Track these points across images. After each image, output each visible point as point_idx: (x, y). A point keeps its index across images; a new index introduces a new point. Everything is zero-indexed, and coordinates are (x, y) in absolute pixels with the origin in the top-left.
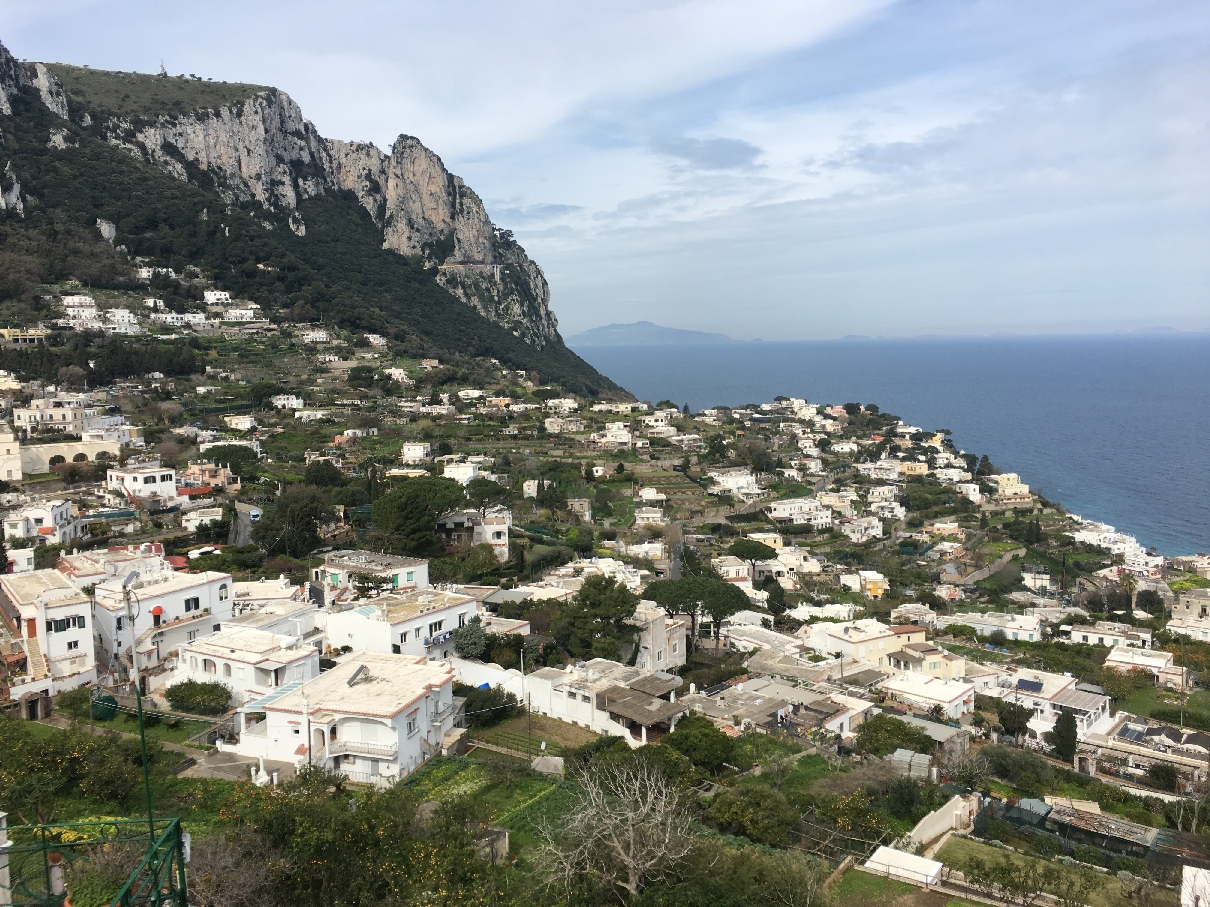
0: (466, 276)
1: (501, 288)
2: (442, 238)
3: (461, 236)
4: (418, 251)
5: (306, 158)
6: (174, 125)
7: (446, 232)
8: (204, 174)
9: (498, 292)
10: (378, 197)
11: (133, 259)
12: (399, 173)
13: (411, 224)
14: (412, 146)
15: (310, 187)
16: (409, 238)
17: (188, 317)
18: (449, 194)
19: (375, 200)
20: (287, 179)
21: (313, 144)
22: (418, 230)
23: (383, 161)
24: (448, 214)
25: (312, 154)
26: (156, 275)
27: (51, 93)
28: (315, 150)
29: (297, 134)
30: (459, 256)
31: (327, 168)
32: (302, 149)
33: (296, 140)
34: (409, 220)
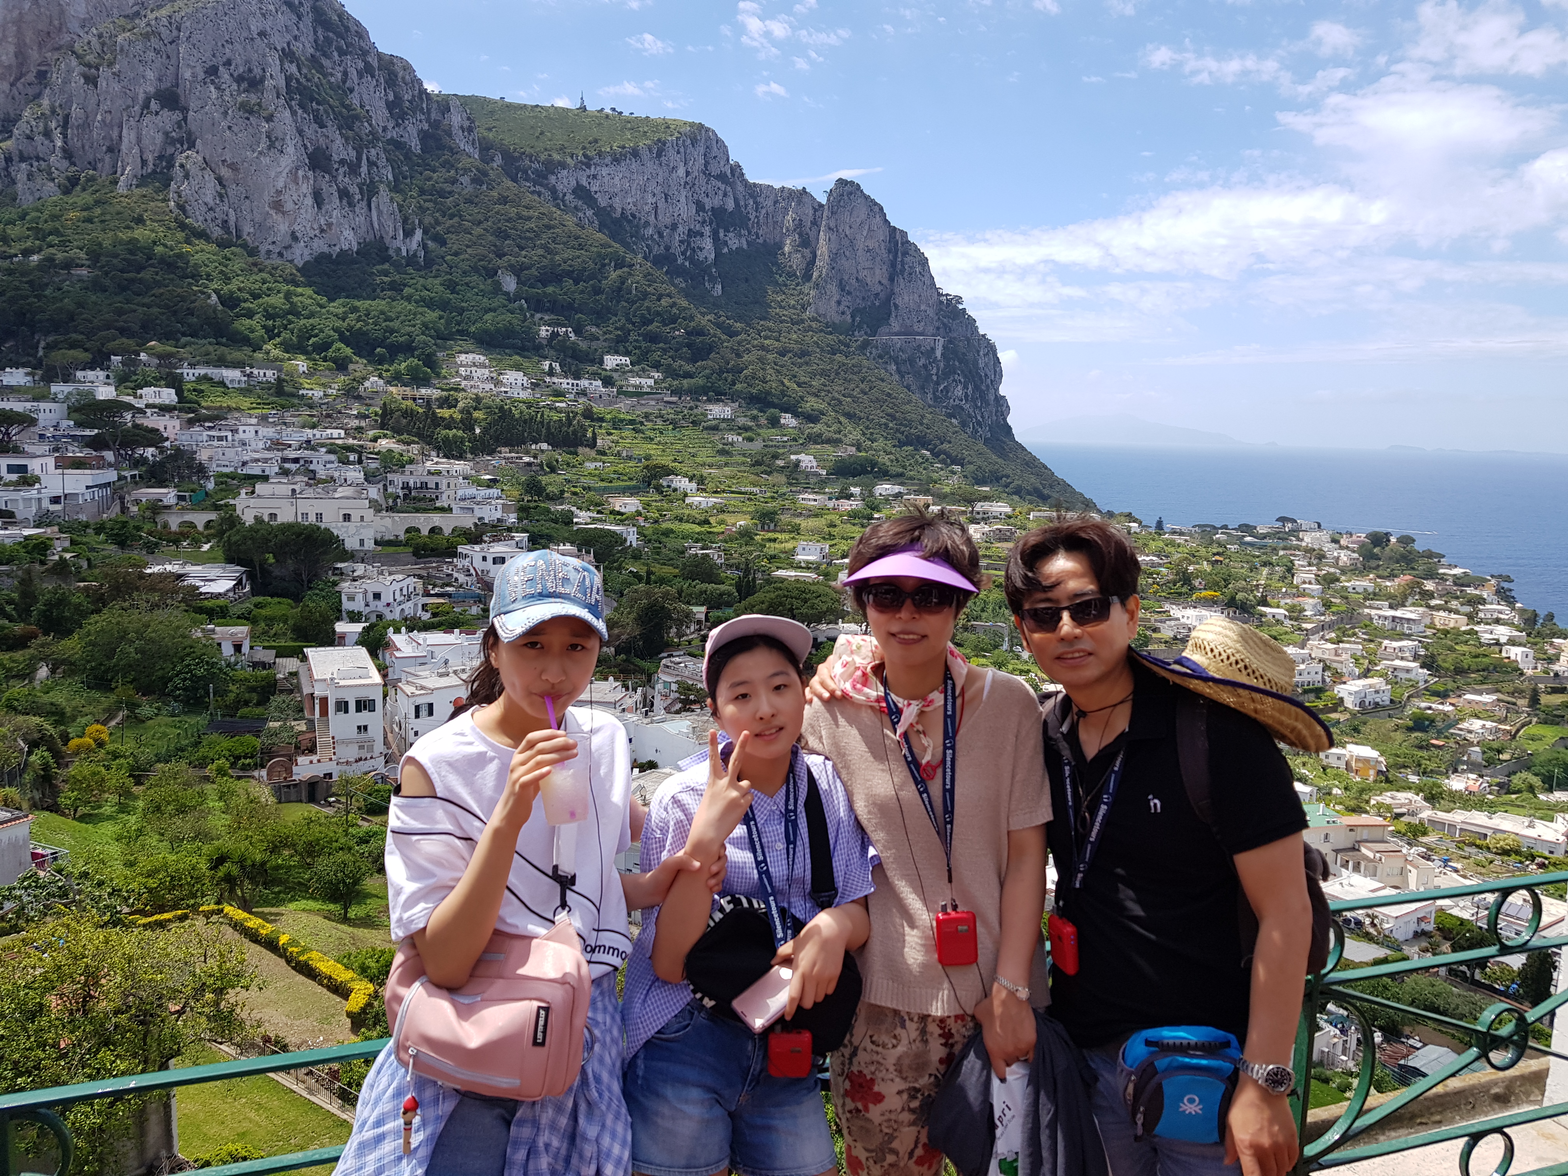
0: (902, 350)
1: (942, 365)
2: (877, 302)
3: (899, 301)
4: (849, 318)
5: (730, 205)
6: (589, 167)
7: (882, 296)
8: (617, 222)
9: (938, 369)
10: (807, 252)
11: (532, 316)
12: (832, 225)
13: (842, 285)
14: (851, 193)
15: (734, 242)
16: (839, 303)
17: (584, 383)
18: (889, 252)
19: (804, 257)
20: (707, 230)
21: (740, 188)
22: (849, 293)
23: (815, 210)
24: (886, 275)
25: (736, 201)
26: (555, 335)
27: (462, 127)
28: (741, 197)
29: (721, 177)
30: (895, 325)
31: (752, 217)
32: (725, 195)
33: (719, 184)
34: (841, 281)
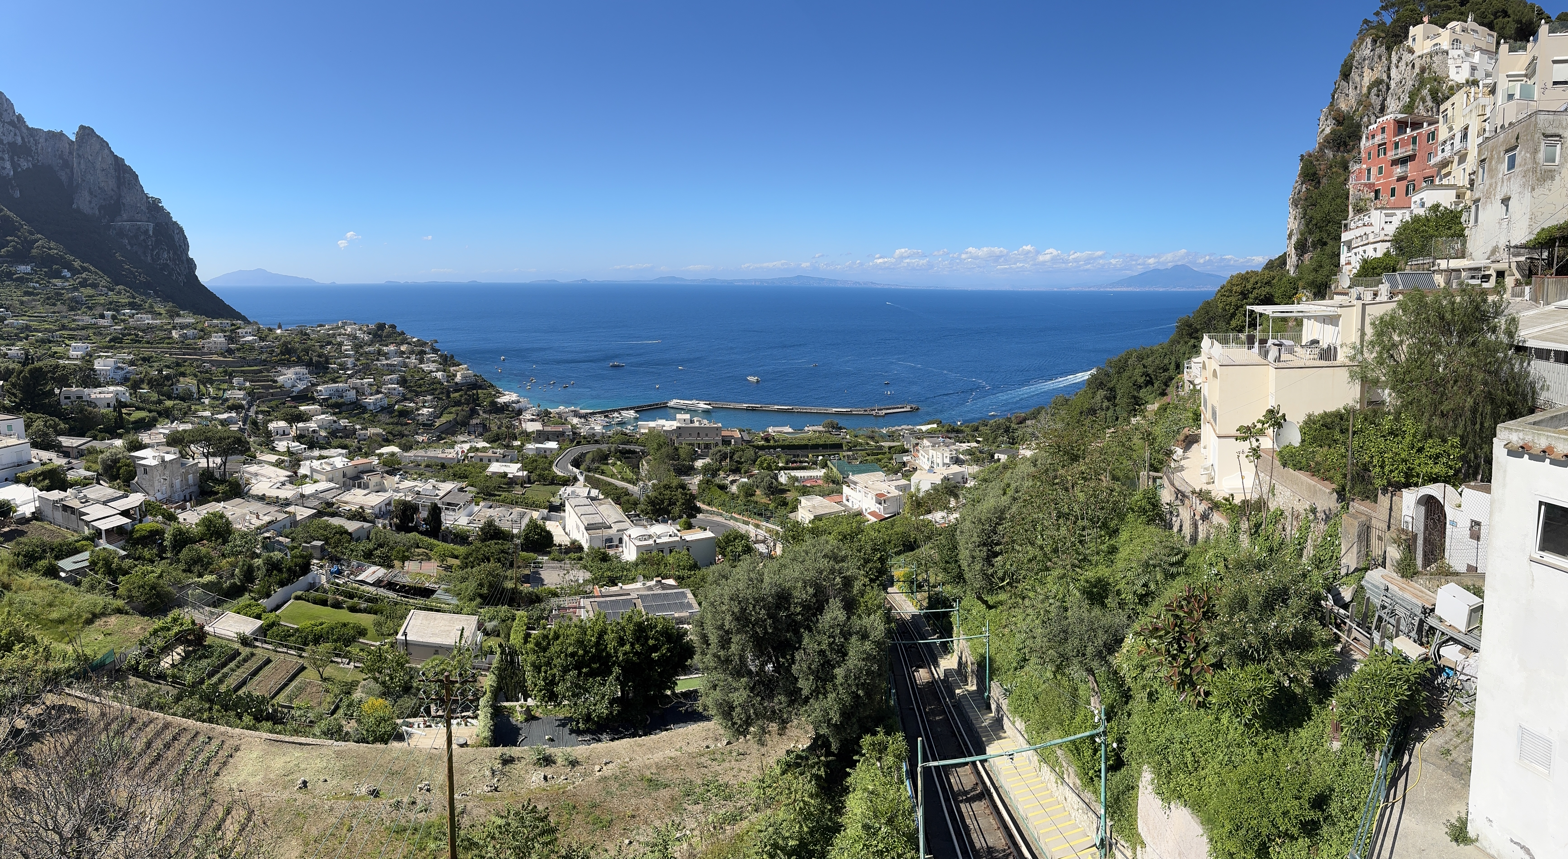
0: (129, 230)
1: (153, 239)
2: (112, 202)
3: (125, 199)
4: (97, 212)
5: (19, 141)
7: (115, 198)
9: (152, 242)
10: (68, 171)
12: (80, 154)
13: (91, 193)
14: (88, 134)
15: (24, 165)
16: (90, 202)
18: (116, 171)
19: (66, 173)
20: (6, 156)
21: (25, 131)
22: (96, 196)
23: (69, 145)
24: (115, 186)
25: (23, 138)
28: (25, 136)
29: (12, 123)
30: (125, 216)
31: (34, 149)
32: (15, 135)
33: (11, 128)
34: (90, 189)
